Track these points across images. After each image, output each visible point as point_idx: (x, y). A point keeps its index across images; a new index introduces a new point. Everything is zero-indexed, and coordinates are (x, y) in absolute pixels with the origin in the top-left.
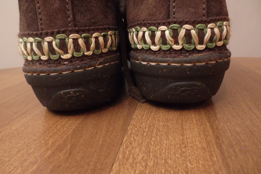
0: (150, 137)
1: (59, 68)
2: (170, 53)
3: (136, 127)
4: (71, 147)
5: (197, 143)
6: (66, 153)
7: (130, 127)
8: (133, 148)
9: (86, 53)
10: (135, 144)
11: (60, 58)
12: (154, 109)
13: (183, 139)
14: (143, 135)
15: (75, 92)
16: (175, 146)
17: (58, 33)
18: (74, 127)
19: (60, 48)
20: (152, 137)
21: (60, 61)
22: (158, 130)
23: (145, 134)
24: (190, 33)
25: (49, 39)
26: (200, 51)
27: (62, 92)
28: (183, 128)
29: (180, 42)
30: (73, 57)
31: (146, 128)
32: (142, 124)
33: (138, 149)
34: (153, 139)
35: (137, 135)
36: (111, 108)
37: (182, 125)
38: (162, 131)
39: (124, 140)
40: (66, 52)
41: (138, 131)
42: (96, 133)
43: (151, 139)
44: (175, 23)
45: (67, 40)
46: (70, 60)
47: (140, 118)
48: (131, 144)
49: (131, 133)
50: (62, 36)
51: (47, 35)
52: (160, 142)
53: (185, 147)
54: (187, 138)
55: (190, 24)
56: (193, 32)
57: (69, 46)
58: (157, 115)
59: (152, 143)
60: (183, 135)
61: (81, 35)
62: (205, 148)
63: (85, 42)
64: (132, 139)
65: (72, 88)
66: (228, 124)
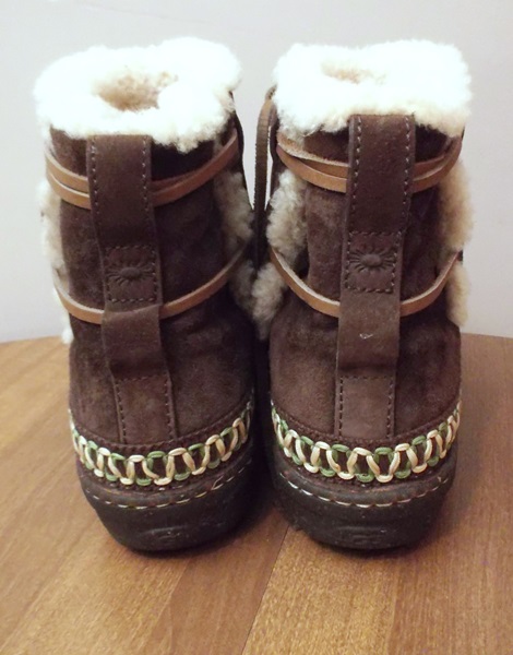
0: (295, 621)
1: (150, 499)
2: (334, 482)
3: (276, 596)
4: (173, 634)
5: (363, 638)
6: (168, 644)
7: (266, 596)
8: (266, 642)
9: (194, 473)
10: (270, 634)
11: (152, 483)
12: (314, 550)
13: (345, 628)
14: (285, 614)
15: (175, 532)
16: (328, 641)
17: (152, 450)
18: (172, 588)
19: (153, 471)
20: (298, 619)
21: (152, 488)
22: (311, 607)
23: (288, 614)
24: (365, 460)
25: (136, 458)
26: (382, 484)
27: (153, 532)
28: (351, 605)
29: (350, 469)
30: (174, 481)
31: (291, 599)
32: (286, 588)
33: (273, 644)
34: (299, 625)
35: (276, 616)
36: (237, 542)
37: (352, 597)
38: (317, 610)
39: (255, 624)
40: (163, 475)
41: (278, 605)
42: (211, 606)
43: (296, 626)
44: (341, 443)
45: (164, 458)
46: (168, 487)
47: (286, 573)
48: (264, 632)
49: (266, 611)
50: (156, 454)
51: (134, 452)
52: (308, 633)
53: (342, 645)
54: (351, 628)
55: (365, 448)
56: (370, 459)
57: (167, 467)
58: (317, 567)
59: (297, 633)
60: (346, 621)
61: (187, 448)
62: (370, 648)
63: (193, 457)
64: (267, 622)
65: (170, 526)
66: (428, 600)
